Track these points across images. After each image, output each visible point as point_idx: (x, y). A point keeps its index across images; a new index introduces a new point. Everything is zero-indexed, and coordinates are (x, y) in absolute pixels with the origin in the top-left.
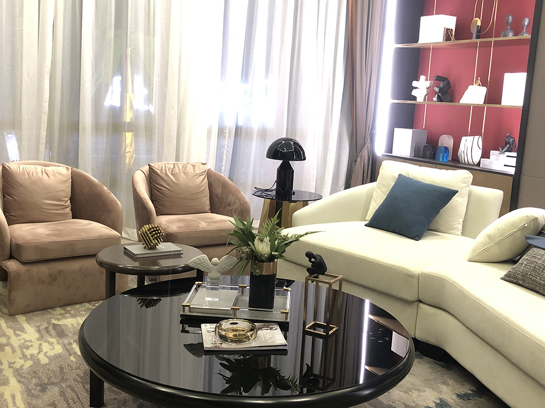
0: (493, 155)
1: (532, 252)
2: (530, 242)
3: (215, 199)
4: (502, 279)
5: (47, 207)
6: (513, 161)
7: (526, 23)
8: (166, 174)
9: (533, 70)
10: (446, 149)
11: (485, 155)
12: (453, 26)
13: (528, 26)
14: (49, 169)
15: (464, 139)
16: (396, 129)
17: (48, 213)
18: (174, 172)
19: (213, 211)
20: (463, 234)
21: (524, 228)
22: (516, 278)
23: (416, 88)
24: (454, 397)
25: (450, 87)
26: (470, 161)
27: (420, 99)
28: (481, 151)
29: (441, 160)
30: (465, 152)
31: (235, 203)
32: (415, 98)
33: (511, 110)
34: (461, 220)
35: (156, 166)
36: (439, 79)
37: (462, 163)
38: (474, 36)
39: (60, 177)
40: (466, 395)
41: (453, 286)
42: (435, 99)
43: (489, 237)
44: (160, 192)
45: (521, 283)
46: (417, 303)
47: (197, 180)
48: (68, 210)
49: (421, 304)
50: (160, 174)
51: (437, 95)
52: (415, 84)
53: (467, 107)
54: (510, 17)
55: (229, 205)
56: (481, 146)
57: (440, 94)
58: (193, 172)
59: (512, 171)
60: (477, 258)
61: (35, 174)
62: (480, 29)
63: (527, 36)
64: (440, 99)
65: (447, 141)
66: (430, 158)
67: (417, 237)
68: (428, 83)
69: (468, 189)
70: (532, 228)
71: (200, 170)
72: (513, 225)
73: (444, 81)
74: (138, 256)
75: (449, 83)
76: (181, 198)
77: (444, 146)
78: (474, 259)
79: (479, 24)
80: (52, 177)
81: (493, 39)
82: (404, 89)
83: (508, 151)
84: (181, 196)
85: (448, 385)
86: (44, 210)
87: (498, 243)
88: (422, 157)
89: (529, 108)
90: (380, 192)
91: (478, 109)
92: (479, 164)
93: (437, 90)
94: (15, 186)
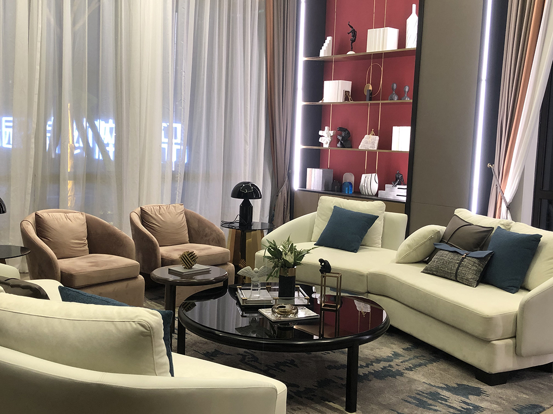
0: (387, 187)
1: (440, 253)
2: (437, 247)
3: (192, 232)
4: (422, 272)
5: (74, 246)
6: (404, 192)
7: (407, 90)
8: (156, 215)
9: (415, 125)
10: (350, 183)
11: (381, 187)
12: (349, 89)
13: (408, 92)
14: (70, 215)
15: (364, 176)
16: (308, 169)
17: (74, 250)
18: (161, 212)
19: (192, 241)
20: (382, 247)
21: (431, 238)
22: (431, 270)
23: (322, 136)
24: (402, 350)
25: (350, 136)
26: (370, 193)
27: (326, 146)
28: (377, 185)
29: (347, 193)
30: (366, 186)
31: (211, 234)
32: (321, 144)
33: (400, 154)
34: (381, 237)
35: (147, 208)
36: (342, 129)
37: (363, 195)
38: (368, 98)
39: (78, 221)
40: (408, 348)
41: (393, 279)
42: (338, 145)
43: (409, 246)
44: (153, 229)
45: (435, 273)
46: (367, 294)
47: (179, 218)
48: (87, 247)
49: (369, 294)
50: (151, 214)
51: (340, 143)
52: (321, 133)
53: (363, 152)
54: (395, 85)
55: (206, 236)
56: (377, 181)
57: (342, 142)
58: (175, 211)
59: (404, 199)
60: (402, 261)
61: (62, 220)
62: (371, 93)
63: (408, 100)
64: (343, 146)
65: (349, 178)
66: (337, 191)
67: (355, 250)
68: (332, 133)
69: (383, 214)
70: (436, 238)
71: (180, 209)
72: (424, 237)
73: (344, 131)
74: (184, 274)
75: (349, 133)
76: (169, 233)
77: (348, 181)
78: (400, 262)
79: (371, 88)
80: (73, 221)
81: (380, 102)
82: (312, 137)
83: (398, 184)
84: (169, 231)
85: (395, 344)
86: (72, 248)
87: (415, 250)
88: (332, 191)
89: (414, 153)
90: (321, 220)
91: (371, 153)
92: (377, 194)
93: (340, 138)
94: (49, 230)
